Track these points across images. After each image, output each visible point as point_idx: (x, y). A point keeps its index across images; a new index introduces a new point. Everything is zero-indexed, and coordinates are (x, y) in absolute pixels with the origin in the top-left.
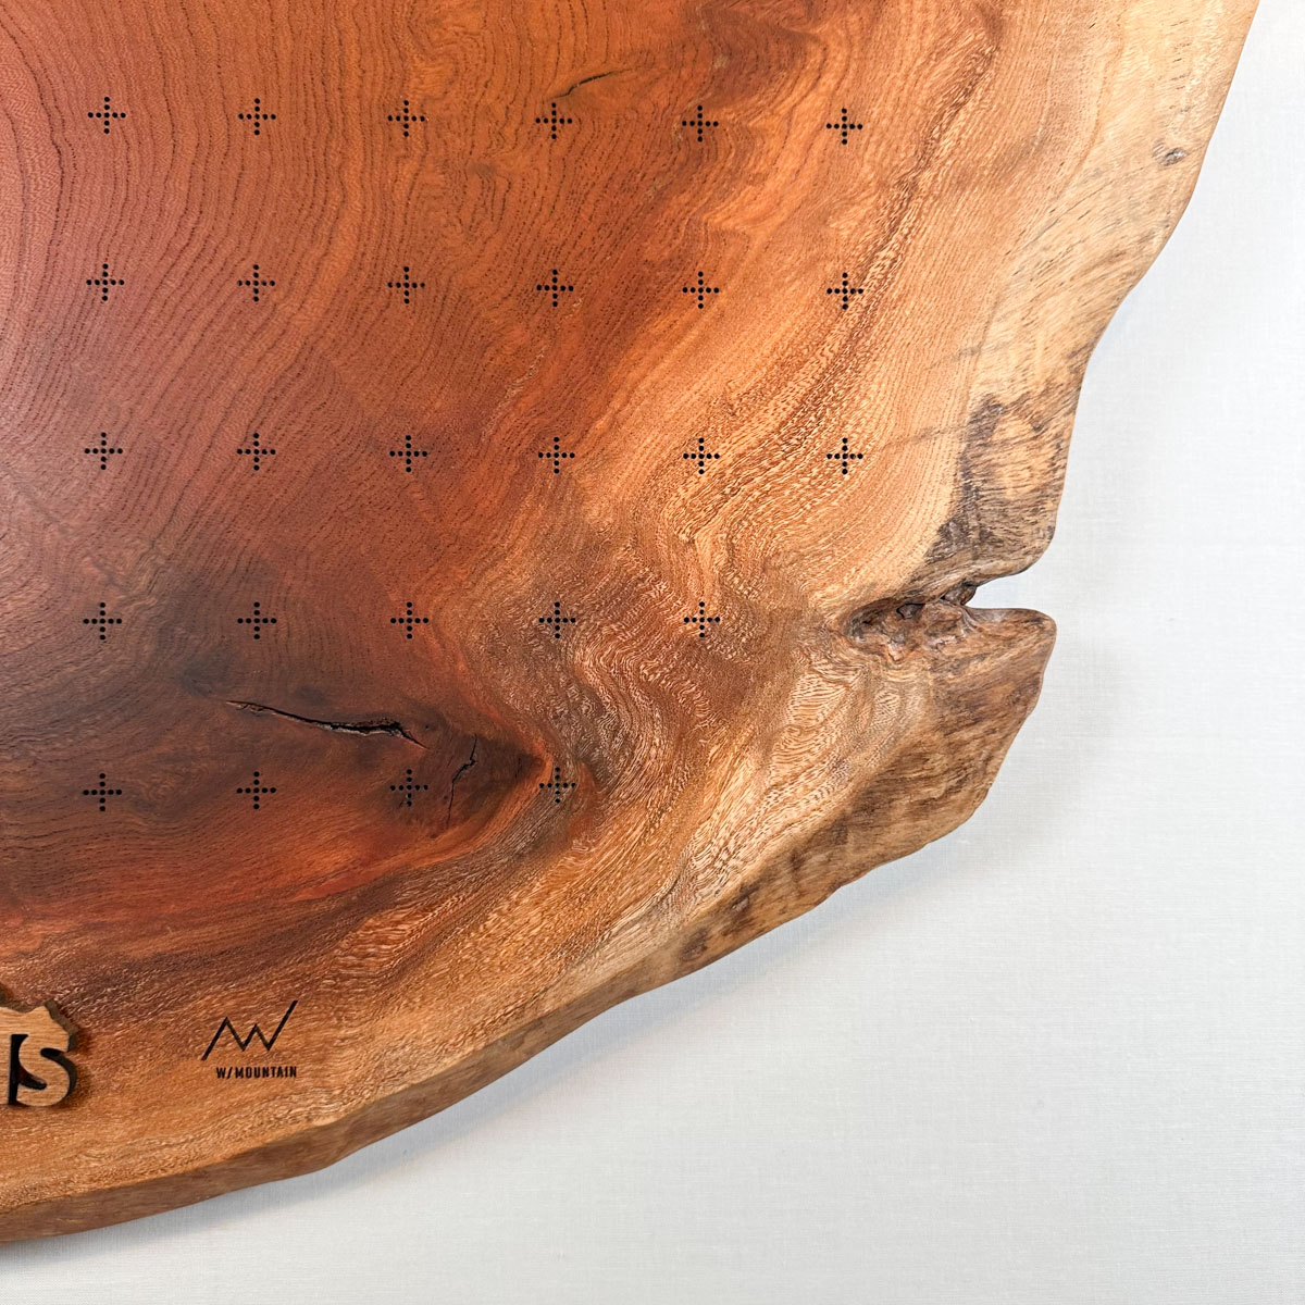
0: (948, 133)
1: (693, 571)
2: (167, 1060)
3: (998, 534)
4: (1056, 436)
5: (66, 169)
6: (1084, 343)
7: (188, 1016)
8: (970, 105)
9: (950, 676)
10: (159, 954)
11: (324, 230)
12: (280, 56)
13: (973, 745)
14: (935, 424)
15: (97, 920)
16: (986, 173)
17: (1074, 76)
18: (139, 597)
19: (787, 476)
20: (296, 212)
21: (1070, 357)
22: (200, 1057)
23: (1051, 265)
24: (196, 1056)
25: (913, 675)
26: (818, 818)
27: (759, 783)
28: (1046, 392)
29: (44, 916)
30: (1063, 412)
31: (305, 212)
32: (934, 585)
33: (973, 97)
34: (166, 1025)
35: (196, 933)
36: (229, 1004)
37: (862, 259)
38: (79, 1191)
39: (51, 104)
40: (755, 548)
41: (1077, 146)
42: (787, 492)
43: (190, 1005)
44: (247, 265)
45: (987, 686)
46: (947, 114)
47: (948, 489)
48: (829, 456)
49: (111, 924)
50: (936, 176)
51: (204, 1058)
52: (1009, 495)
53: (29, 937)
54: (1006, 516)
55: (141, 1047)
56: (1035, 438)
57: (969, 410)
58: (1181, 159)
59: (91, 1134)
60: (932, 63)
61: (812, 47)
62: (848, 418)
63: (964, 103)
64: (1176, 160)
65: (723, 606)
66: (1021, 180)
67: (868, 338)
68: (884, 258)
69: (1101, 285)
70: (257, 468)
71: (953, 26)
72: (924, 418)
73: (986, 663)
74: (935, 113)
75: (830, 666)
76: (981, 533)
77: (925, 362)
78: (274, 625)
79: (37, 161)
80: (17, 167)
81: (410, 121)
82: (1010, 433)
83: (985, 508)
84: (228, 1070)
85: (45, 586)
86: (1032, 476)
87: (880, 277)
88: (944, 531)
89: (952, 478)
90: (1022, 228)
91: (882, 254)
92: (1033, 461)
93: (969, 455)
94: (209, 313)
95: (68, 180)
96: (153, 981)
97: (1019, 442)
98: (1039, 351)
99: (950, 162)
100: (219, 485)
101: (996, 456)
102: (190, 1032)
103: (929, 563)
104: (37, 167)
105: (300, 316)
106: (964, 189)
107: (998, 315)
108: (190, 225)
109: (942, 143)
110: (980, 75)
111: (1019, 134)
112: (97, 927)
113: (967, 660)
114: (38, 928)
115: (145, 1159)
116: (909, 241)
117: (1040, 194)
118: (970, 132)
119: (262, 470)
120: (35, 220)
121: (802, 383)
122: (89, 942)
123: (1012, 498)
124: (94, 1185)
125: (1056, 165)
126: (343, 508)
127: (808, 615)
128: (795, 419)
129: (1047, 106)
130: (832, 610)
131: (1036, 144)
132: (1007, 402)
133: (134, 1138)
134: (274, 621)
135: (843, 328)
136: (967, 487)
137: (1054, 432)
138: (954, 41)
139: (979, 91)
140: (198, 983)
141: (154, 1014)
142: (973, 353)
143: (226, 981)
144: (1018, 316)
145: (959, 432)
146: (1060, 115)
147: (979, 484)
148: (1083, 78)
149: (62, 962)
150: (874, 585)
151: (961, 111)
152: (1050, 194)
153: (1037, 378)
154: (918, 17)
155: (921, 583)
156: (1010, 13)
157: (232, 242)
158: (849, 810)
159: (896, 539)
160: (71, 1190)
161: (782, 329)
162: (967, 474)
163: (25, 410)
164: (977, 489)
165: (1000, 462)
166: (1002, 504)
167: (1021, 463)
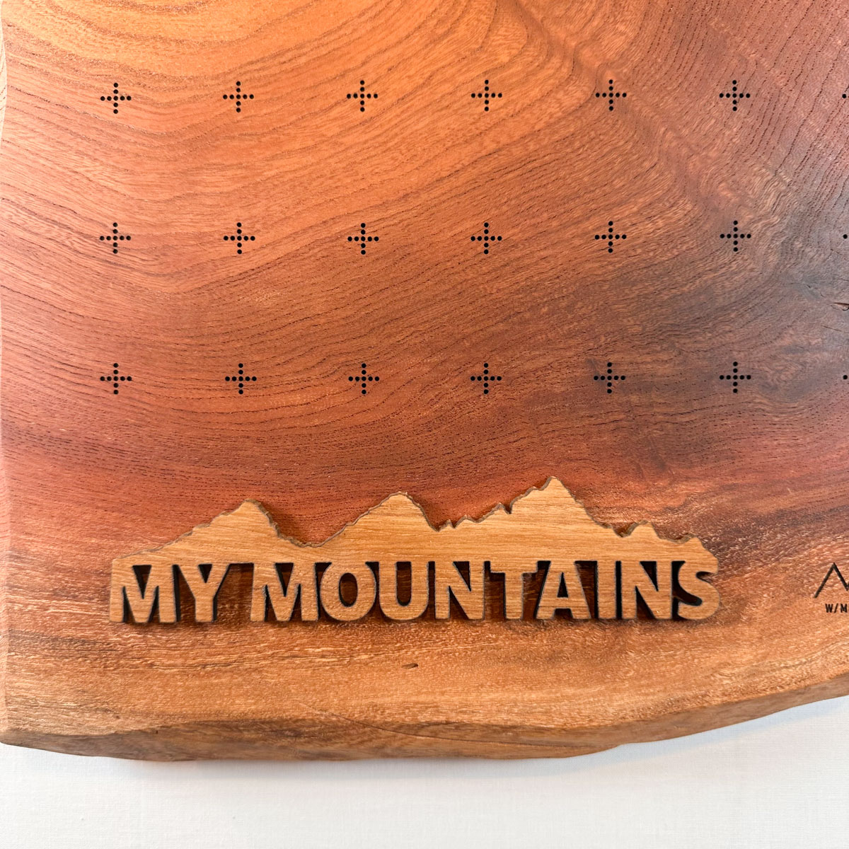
2: (787, 598)
7: (804, 561)
10: (782, 511)
15: (730, 482)
18: (766, 216)
22: (812, 595)
24: (810, 594)
29: (687, 479)
34: (786, 569)
35: (811, 494)
36: (837, 552)
38: (713, 703)
43: (806, 553)
49: (742, 486)
51: (816, 596)
53: (675, 495)
55: (765, 587)
59: (725, 657)
84: (835, 606)
85: (689, 207)
96: (776, 533)
100: (828, 124)
102: (805, 575)
112: (731, 488)
114: (683, 488)
115: (767, 678)
122: (725, 500)
124: (725, 698)
133: (758, 661)
140: (812, 535)
141: (777, 560)
143: (834, 533)
149: (702, 516)
160: (707, 702)
163: (670, 62)
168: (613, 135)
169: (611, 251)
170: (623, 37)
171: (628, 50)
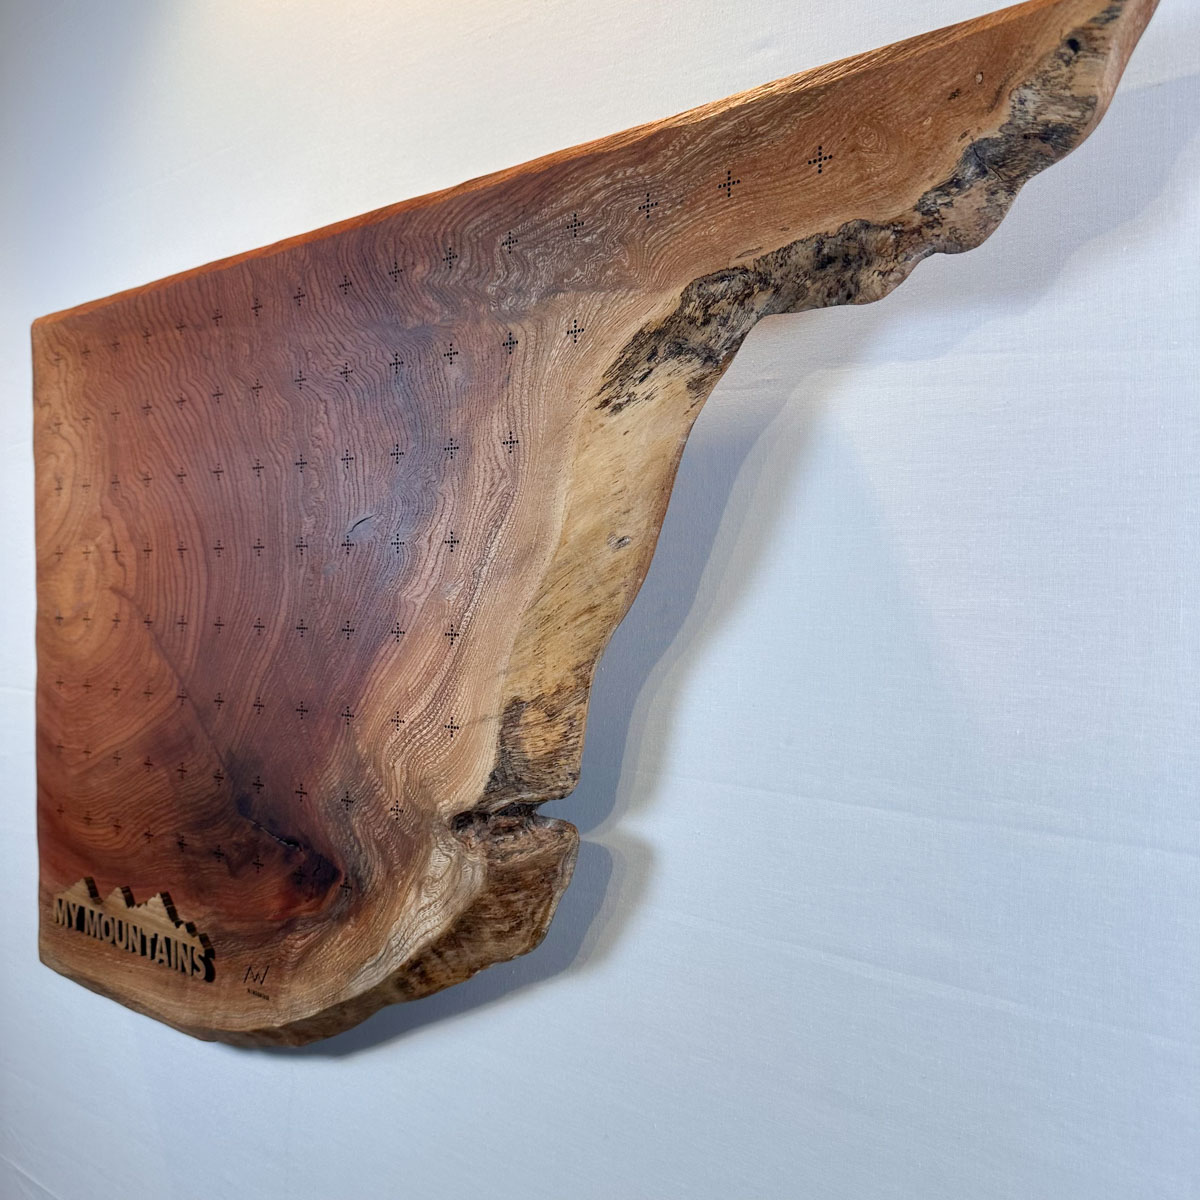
1: (394, 783)
2: (235, 979)
3: (526, 779)
4: (569, 718)
6: (586, 660)
7: (240, 962)
9: (499, 861)
10: (232, 931)
11: (278, 603)
12: (265, 518)
13: (520, 904)
14: (489, 713)
15: (217, 910)
19: (429, 735)
20: (270, 594)
21: (574, 670)
22: (243, 982)
23: (549, 618)
24: (242, 980)
25: (478, 858)
26: (438, 931)
27: (417, 905)
28: (558, 692)
30: (574, 703)
31: (273, 593)
32: (493, 806)
33: (505, 520)
34: (234, 964)
35: (242, 924)
36: (251, 960)
37: (459, 617)
39: (205, 544)
40: (418, 774)
42: (429, 745)
43: (241, 957)
44: (257, 618)
45: (522, 870)
46: (493, 531)
47: (494, 752)
48: (446, 726)
49: (221, 913)
50: (488, 568)
52: (529, 756)
54: (528, 769)
55: (228, 971)
56: (548, 721)
57: (504, 706)
58: (628, 543)
60: (488, 501)
61: (439, 498)
62: (453, 706)
63: (501, 524)
64: (625, 545)
65: (404, 803)
66: (525, 569)
67: (461, 662)
68: (468, 617)
69: (589, 625)
70: (259, 713)
72: (484, 710)
73: (523, 855)
74: (488, 531)
75: (445, 846)
76: (516, 778)
77: (485, 677)
78: (263, 788)
79: (202, 570)
82: (530, 719)
83: (515, 764)
84: (250, 990)
86: (546, 745)
87: (466, 627)
88: (493, 777)
89: (495, 746)
90: (526, 598)
91: (466, 614)
92: (548, 735)
93: (504, 733)
94: (246, 641)
95: (210, 579)
96: (231, 942)
97: (536, 725)
98: (549, 669)
99: (495, 560)
100: (249, 719)
101: (521, 733)
102: (240, 969)
103: (486, 794)
104: (202, 573)
105: (271, 643)
107: (516, 650)
108: (241, 599)
109: (491, 549)
110: (508, 506)
112: (217, 913)
113: (512, 853)
116: (478, 607)
118: (503, 541)
119: (261, 714)
120: (202, 597)
121: (435, 685)
123: (532, 759)
127: (436, 815)
128: (432, 705)
129: (538, 523)
130: (446, 814)
131: (533, 547)
132: (528, 701)
134: (263, 786)
135: (452, 655)
136: (503, 751)
137: (567, 716)
138: (497, 487)
139: (507, 516)
140: (243, 948)
141: (231, 958)
142: (505, 673)
143: (250, 949)
144: (531, 650)
145: (499, 719)
146: (543, 528)
147: (511, 750)
148: (556, 503)
150: (462, 802)
151: (500, 529)
152: (539, 577)
153: (550, 684)
154: (482, 475)
155: (484, 804)
156: (521, 466)
157: (252, 608)
158: (454, 930)
161: (427, 655)
162: (502, 742)
164: (510, 753)
165: (524, 736)
166: (525, 761)
167: (538, 737)
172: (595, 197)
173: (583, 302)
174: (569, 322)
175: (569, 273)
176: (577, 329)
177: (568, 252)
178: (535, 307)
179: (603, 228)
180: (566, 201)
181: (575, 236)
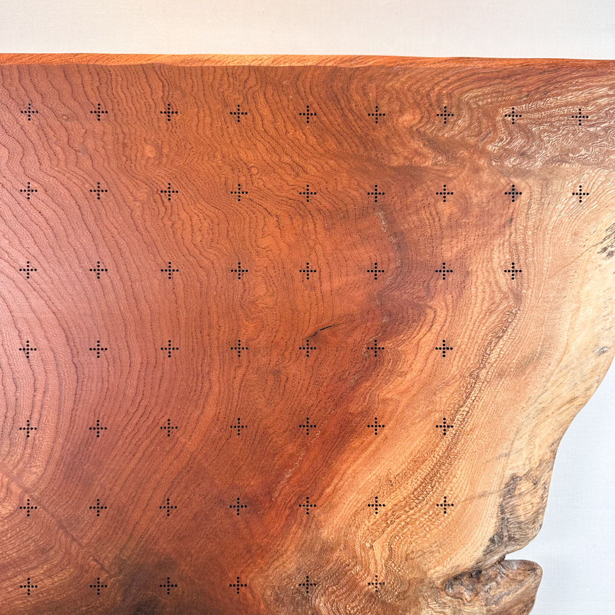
0: (494, 351)
1: (372, 561)
3: (517, 537)
4: (544, 483)
5: (79, 375)
6: (557, 438)
8: (505, 337)
9: (494, 606)
11: (201, 402)
12: (180, 320)
14: (488, 489)
16: (512, 370)
17: (556, 321)
18: (115, 575)
19: (418, 515)
20: (188, 394)
21: (551, 446)
23: (543, 409)
25: (476, 608)
28: (539, 465)
30: (547, 471)
31: (192, 394)
32: (486, 563)
33: (506, 333)
37: (452, 411)
39: (72, 344)
40: (402, 549)
41: (557, 355)
42: (418, 523)
44: (165, 419)
45: (511, 607)
46: (493, 342)
47: (494, 520)
48: (438, 505)
50: (488, 372)
52: (522, 519)
54: (520, 528)
56: (534, 489)
57: (504, 482)
58: (606, 351)
60: (487, 317)
61: (428, 311)
62: (447, 487)
63: (502, 336)
64: (604, 352)
65: (386, 577)
66: (530, 373)
67: (456, 449)
68: (463, 411)
69: (567, 412)
70: (168, 515)
71: (497, 300)
72: (483, 487)
73: (510, 596)
74: (488, 342)
75: (437, 605)
76: (509, 537)
77: (483, 460)
78: (176, 588)
79: (65, 371)
80: (56, 374)
81: (241, 350)
82: (523, 489)
83: (511, 526)
85: (72, 570)
86: (533, 507)
87: (461, 420)
88: (492, 540)
89: (496, 515)
90: (530, 396)
91: (462, 409)
92: (534, 499)
93: (504, 504)
94: (147, 442)
95: (80, 381)
97: (527, 493)
98: (537, 448)
99: (495, 365)
100: (151, 524)
101: (516, 501)
103: (485, 555)
104: (66, 374)
105: (189, 443)
106: (502, 378)
107: (518, 437)
108: (138, 401)
109: (491, 356)
110: (510, 322)
111: (528, 351)
113: (501, 596)
116: (475, 403)
117: (538, 380)
118: (505, 350)
119: (170, 517)
120: (65, 399)
121: (424, 470)
123: (524, 520)
125: (547, 365)
126: (208, 533)
127: (427, 581)
128: (421, 487)
129: (543, 336)
130: (438, 578)
131: (537, 355)
132: (521, 475)
134: (176, 586)
135: (444, 444)
136: (503, 519)
138: (498, 307)
139: (510, 330)
142: (506, 455)
144: (527, 435)
145: (499, 493)
146: (549, 341)
147: (508, 516)
148: (561, 322)
150: (458, 566)
151: (501, 340)
152: (544, 379)
153: (536, 460)
154: (480, 296)
155: (481, 564)
156: (525, 292)
157: (158, 408)
159: (469, 544)
161: (415, 445)
162: (503, 512)
163: (61, 489)
164: (508, 519)
165: (518, 504)
166: (519, 523)
167: (528, 502)
168: (29, 531)
169: (29, 594)
170: (35, 475)
171: (38, 482)
172: (599, 101)
173: (588, 174)
174: (575, 186)
175: (574, 151)
176: (582, 192)
177: (573, 134)
178: (541, 169)
179: (606, 124)
180: (570, 97)
181: (580, 124)
